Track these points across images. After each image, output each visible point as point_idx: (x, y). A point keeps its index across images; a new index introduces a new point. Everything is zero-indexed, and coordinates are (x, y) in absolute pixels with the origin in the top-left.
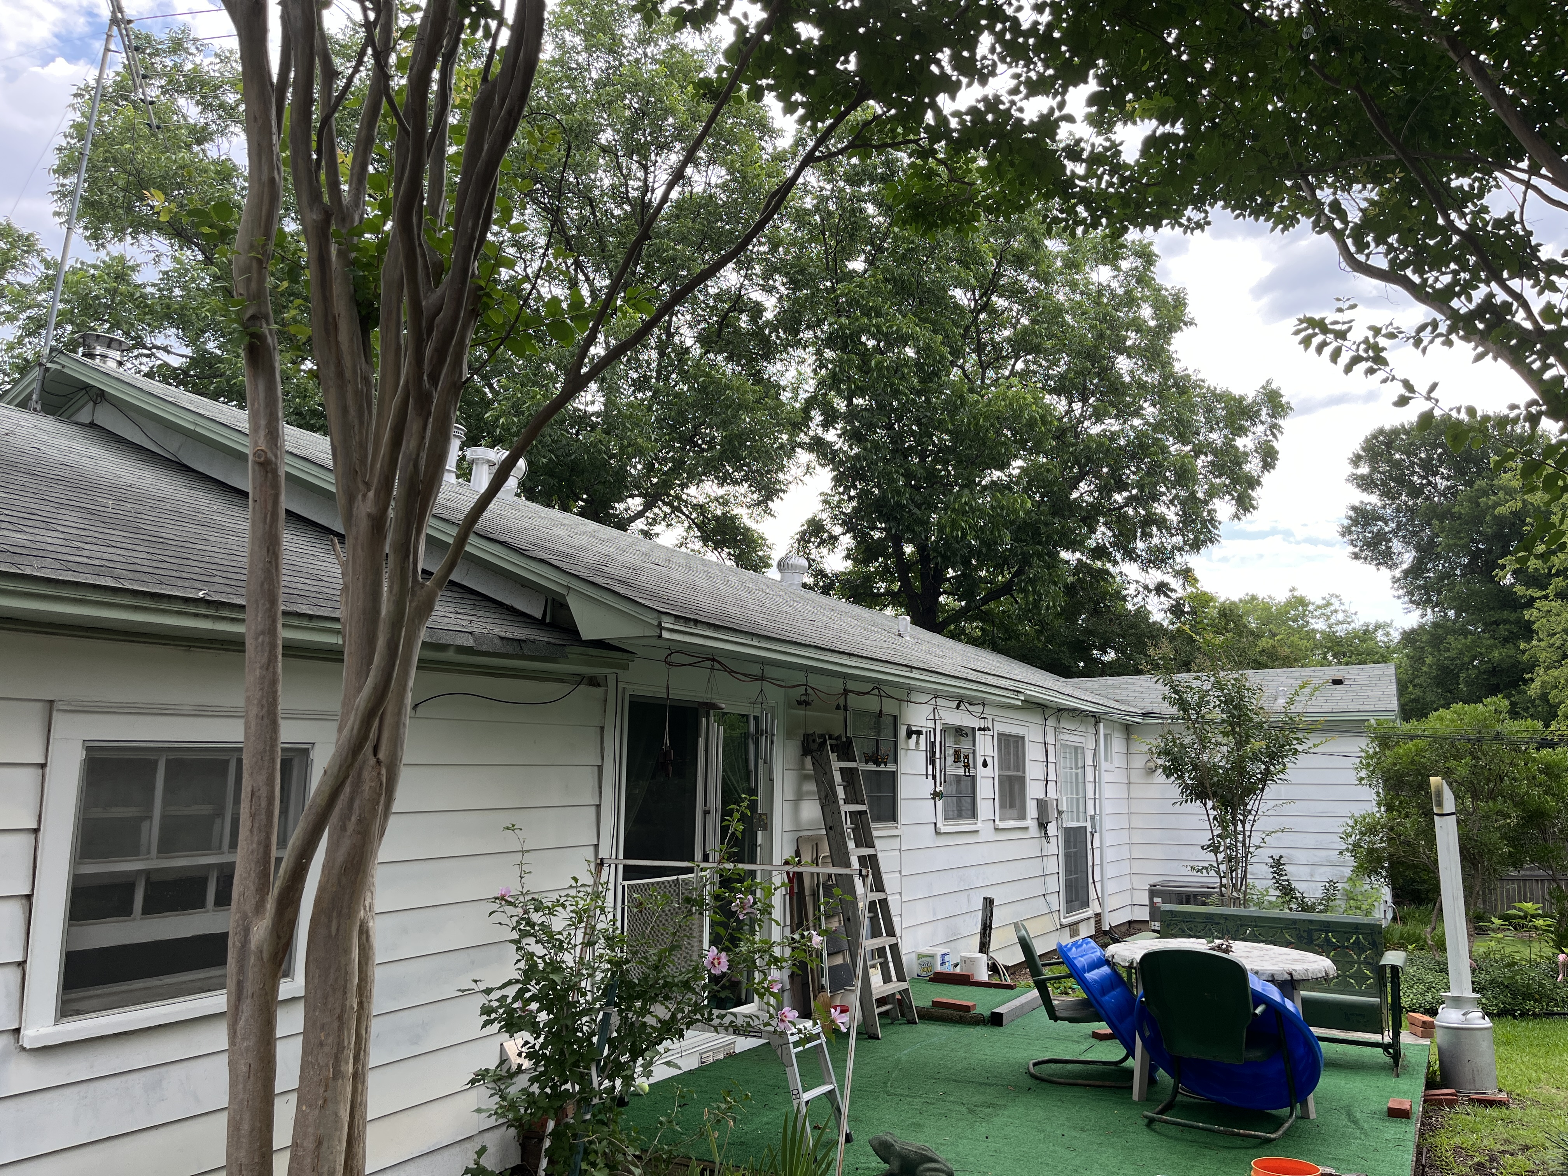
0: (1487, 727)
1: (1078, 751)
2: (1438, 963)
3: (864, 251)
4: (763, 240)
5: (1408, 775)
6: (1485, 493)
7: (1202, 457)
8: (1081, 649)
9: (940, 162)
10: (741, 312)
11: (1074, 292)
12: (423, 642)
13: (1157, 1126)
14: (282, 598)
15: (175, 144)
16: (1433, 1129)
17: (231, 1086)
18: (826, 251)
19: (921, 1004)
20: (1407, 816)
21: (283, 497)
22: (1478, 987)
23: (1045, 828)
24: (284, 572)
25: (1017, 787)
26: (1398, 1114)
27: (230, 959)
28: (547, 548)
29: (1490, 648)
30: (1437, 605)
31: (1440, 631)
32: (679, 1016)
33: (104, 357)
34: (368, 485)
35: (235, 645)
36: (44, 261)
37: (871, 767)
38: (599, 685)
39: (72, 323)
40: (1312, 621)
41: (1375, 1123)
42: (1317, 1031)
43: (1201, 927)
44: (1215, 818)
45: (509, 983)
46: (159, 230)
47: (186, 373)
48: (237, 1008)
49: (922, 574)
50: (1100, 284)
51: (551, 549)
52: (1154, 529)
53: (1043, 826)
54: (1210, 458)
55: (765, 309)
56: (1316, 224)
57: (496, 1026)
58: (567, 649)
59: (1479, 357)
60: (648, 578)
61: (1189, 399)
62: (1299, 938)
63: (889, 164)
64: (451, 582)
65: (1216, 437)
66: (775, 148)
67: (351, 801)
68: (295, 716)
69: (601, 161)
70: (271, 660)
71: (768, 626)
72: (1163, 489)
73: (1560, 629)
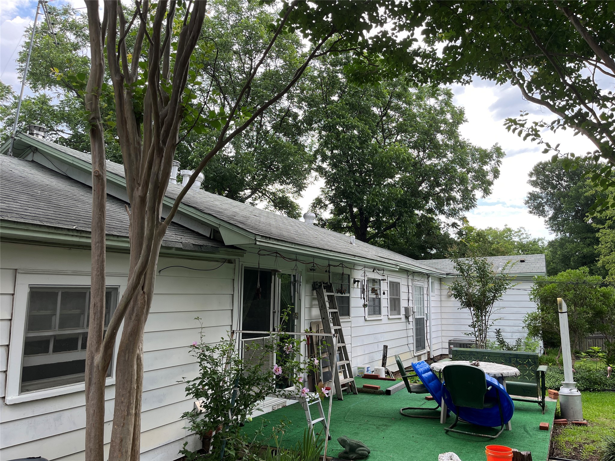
0: (580, 278)
1: (421, 288)
2: (561, 370)
3: (337, 92)
4: (298, 88)
5: (549, 297)
6: (581, 188)
7: (470, 173)
8: (423, 248)
9: (365, 57)
10: (290, 116)
11: (420, 108)
12: (162, 246)
13: (450, 433)
14: (105, 228)
15: (66, 50)
16: (557, 434)
17: (87, 418)
18: (323, 93)
19: (359, 387)
20: (549, 313)
21: (106, 189)
22: (575, 379)
23: (408, 318)
24: (107, 218)
25: (397, 302)
26: (543, 429)
27: (86, 369)
28: (211, 209)
29: (582, 248)
30: (562, 231)
31: (563, 241)
32: (263, 391)
33: (37, 134)
34: (139, 185)
35: (87, 247)
36: (14, 97)
37: (339, 295)
38: (232, 263)
39: (25, 121)
40: (513, 238)
41: (534, 432)
42: (512, 396)
43: (468, 356)
44: (474, 314)
45: (197, 379)
46: (59, 84)
47: (70, 141)
48: (89, 388)
49: (360, 220)
50: (430, 105)
51: (213, 210)
52: (451, 202)
53: (407, 317)
54: (473, 174)
55: (299, 116)
56: (512, 82)
57: (192, 395)
58: (219, 249)
59: (576, 134)
60: (252, 221)
61: (465, 151)
62: (506, 360)
63: (347, 58)
64: (172, 222)
65: (476, 166)
66: (302, 52)
67: (133, 308)
68: (111, 275)
69: (234, 57)
70: (102, 253)
71: (298, 240)
72: (455, 186)
73: (610, 240)
